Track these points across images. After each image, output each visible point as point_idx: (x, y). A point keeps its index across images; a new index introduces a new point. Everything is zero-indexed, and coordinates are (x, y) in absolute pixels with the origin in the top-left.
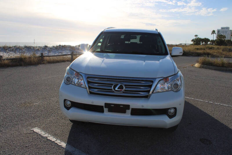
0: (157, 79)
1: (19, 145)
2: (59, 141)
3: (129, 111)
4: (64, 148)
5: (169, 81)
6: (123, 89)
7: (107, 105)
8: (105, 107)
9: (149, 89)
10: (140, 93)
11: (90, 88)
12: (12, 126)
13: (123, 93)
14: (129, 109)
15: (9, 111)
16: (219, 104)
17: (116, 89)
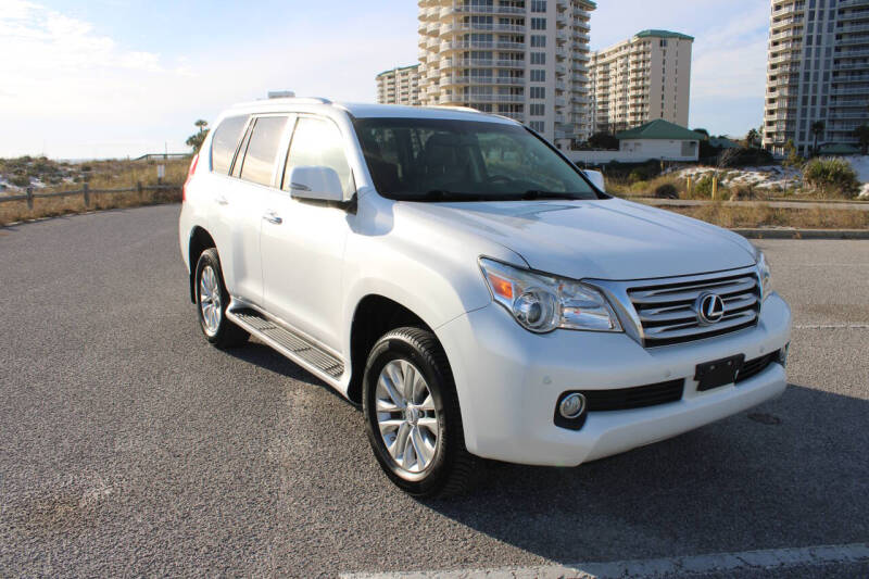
6: (721, 310)
7: (701, 371)
8: (695, 379)
13: (722, 320)
14: (739, 367)
17: (711, 313)
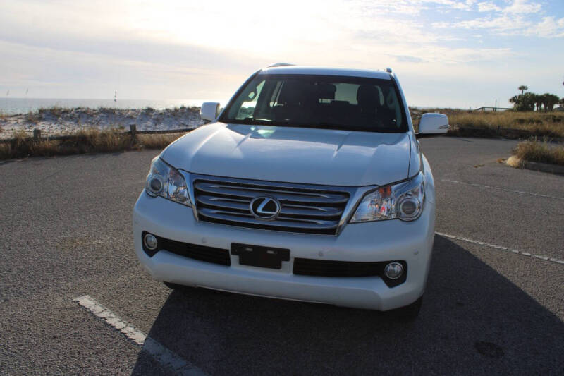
0: (359, 188)
1: (39, 332)
2: (131, 329)
3: (288, 265)
4: (138, 345)
5: (392, 195)
6: (275, 211)
7: (237, 248)
8: (232, 253)
9: (338, 214)
10: (315, 223)
11: (199, 205)
12: (34, 290)
14: (287, 259)
15: (33, 257)
16: (547, 259)
17: (260, 210)
